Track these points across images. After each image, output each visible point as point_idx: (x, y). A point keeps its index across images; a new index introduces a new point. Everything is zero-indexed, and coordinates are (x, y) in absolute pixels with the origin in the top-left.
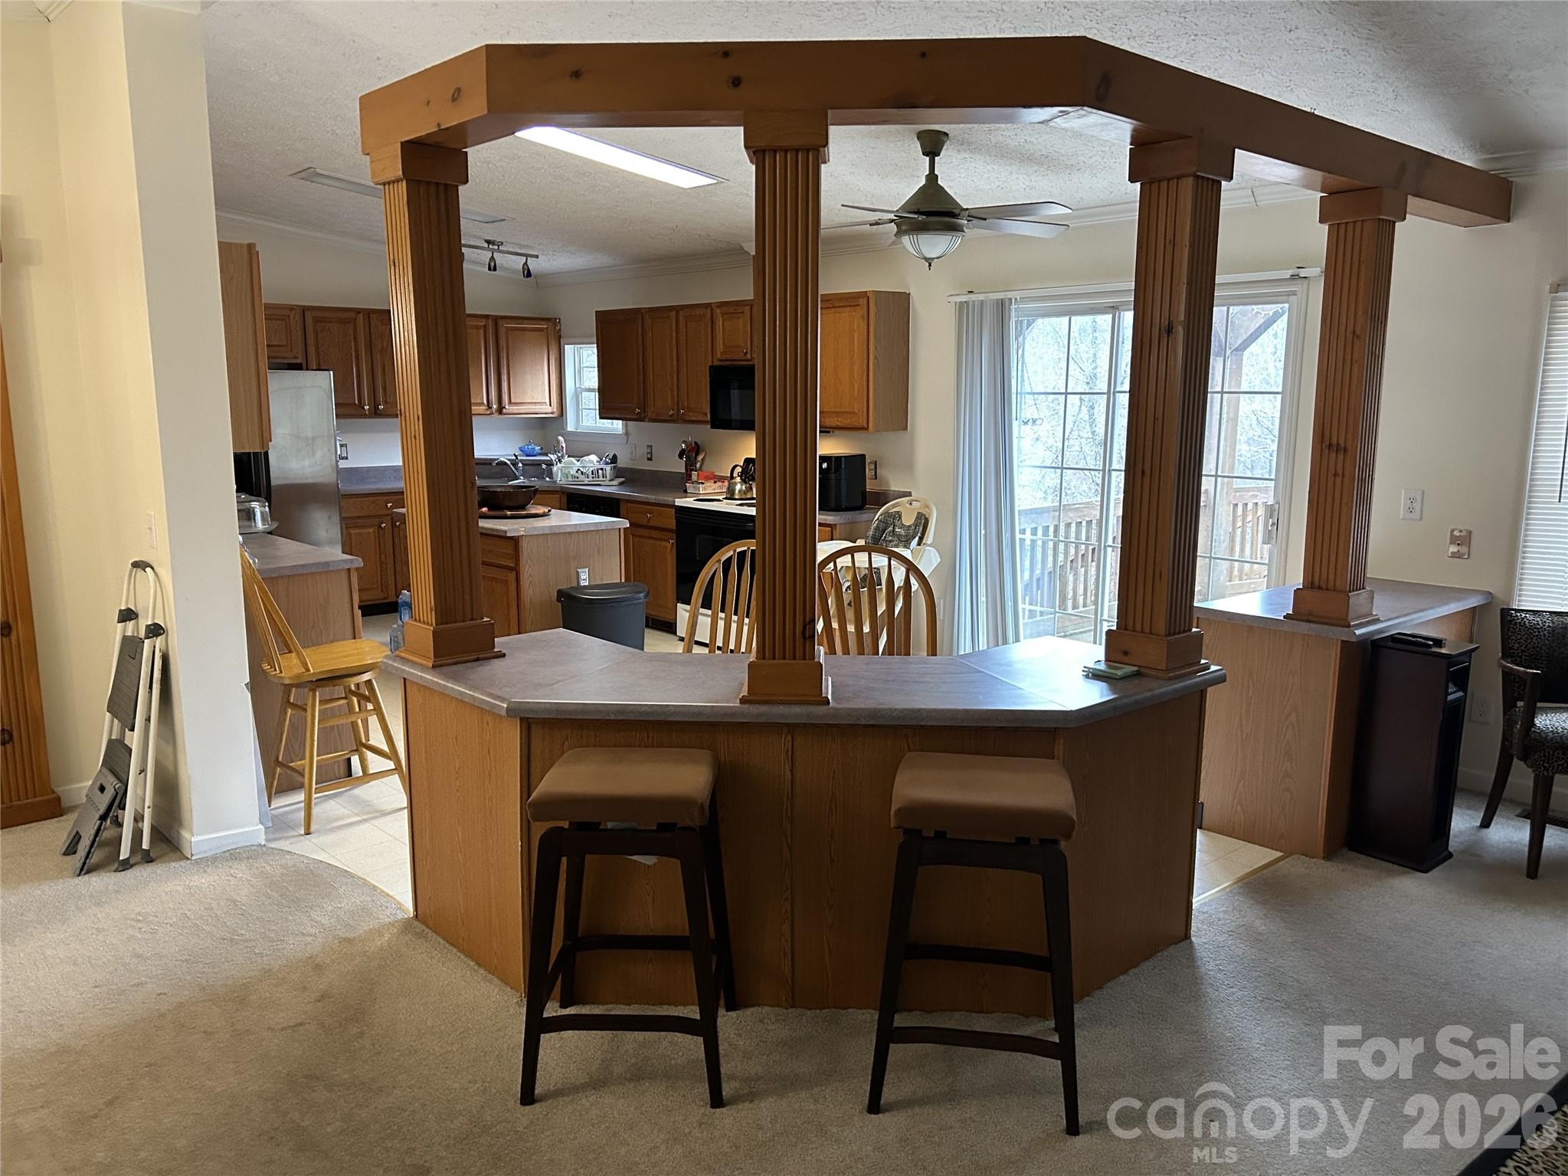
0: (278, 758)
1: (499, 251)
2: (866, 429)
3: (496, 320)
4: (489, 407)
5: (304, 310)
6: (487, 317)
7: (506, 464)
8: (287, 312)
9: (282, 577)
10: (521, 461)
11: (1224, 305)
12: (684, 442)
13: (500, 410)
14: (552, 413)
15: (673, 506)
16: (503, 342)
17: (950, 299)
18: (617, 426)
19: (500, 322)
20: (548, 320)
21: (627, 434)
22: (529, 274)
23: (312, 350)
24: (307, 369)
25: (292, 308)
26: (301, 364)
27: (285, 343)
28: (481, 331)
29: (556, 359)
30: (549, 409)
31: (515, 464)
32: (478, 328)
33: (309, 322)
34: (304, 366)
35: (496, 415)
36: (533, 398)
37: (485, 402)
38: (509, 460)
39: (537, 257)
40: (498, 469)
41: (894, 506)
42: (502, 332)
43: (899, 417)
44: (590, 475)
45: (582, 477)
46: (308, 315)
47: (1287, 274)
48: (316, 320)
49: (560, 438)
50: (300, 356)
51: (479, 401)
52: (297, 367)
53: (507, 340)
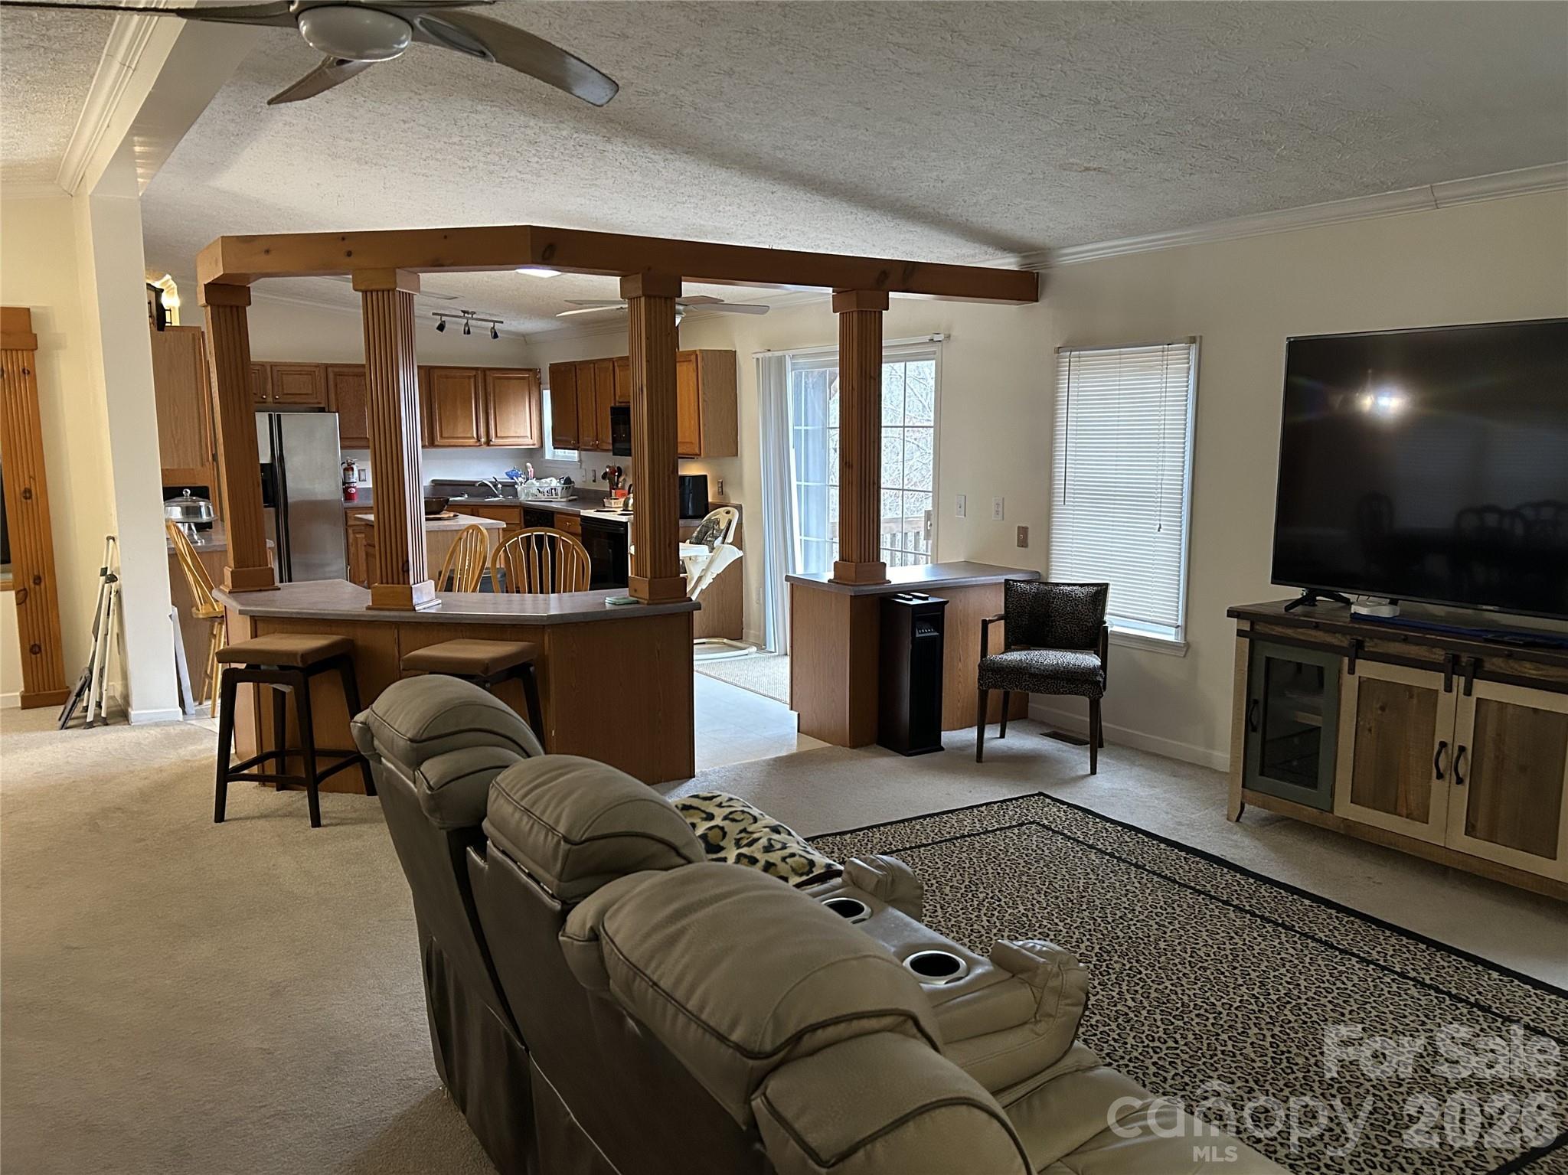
0: (206, 671)
1: (472, 318)
2: (700, 455)
3: (485, 370)
4: (478, 440)
5: (327, 366)
6: (477, 369)
7: (487, 485)
8: (313, 369)
9: (217, 551)
10: (500, 483)
11: (902, 361)
12: (608, 467)
13: (488, 443)
14: (534, 445)
15: (579, 516)
16: (490, 389)
17: (754, 356)
18: (573, 455)
19: (488, 373)
20: (530, 370)
21: (580, 461)
22: (496, 336)
23: (332, 396)
24: (329, 412)
25: (318, 366)
26: (324, 408)
27: (310, 392)
28: (472, 380)
29: (536, 401)
30: (531, 442)
31: (495, 486)
32: (469, 377)
33: (331, 376)
34: (327, 410)
35: (485, 447)
36: (516, 433)
37: (475, 436)
38: (490, 482)
39: (502, 322)
40: (483, 489)
41: (715, 515)
42: (490, 380)
43: (731, 447)
44: (546, 493)
45: (540, 495)
46: (330, 369)
47: (927, 339)
48: (336, 375)
49: (528, 464)
50: (323, 402)
51: (469, 435)
52: (322, 410)
53: (494, 386)
